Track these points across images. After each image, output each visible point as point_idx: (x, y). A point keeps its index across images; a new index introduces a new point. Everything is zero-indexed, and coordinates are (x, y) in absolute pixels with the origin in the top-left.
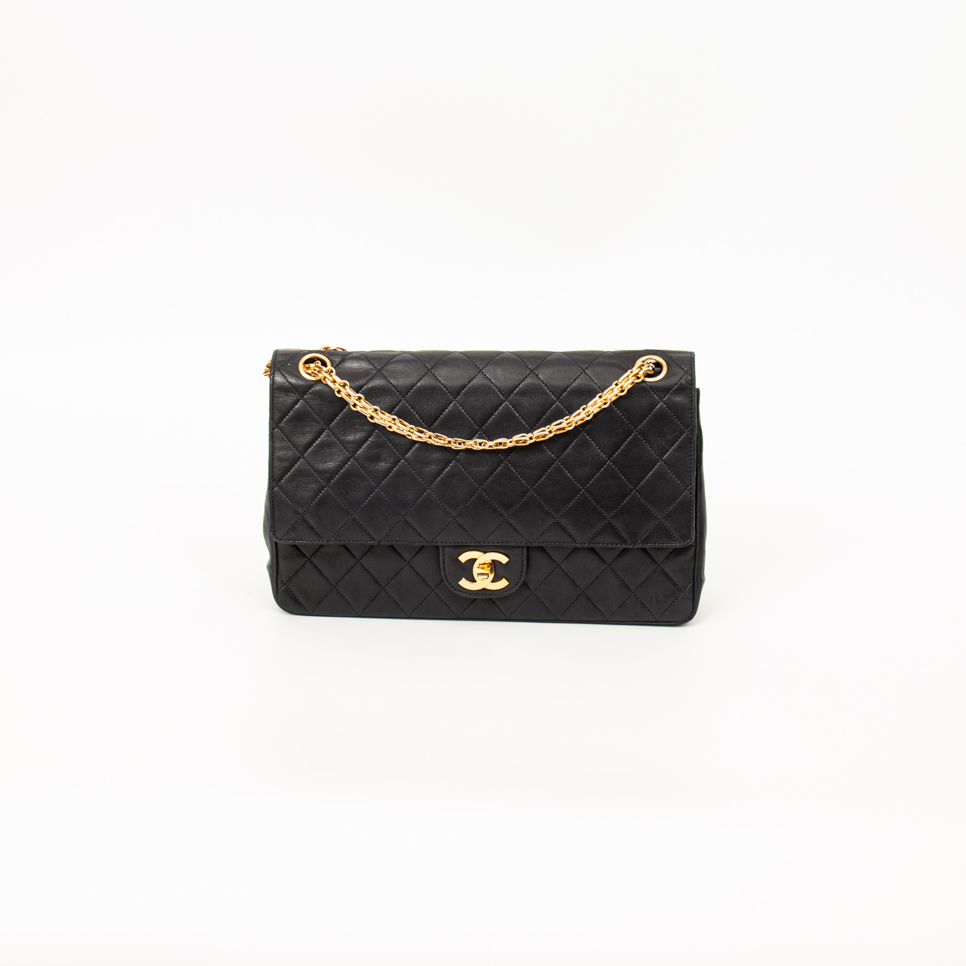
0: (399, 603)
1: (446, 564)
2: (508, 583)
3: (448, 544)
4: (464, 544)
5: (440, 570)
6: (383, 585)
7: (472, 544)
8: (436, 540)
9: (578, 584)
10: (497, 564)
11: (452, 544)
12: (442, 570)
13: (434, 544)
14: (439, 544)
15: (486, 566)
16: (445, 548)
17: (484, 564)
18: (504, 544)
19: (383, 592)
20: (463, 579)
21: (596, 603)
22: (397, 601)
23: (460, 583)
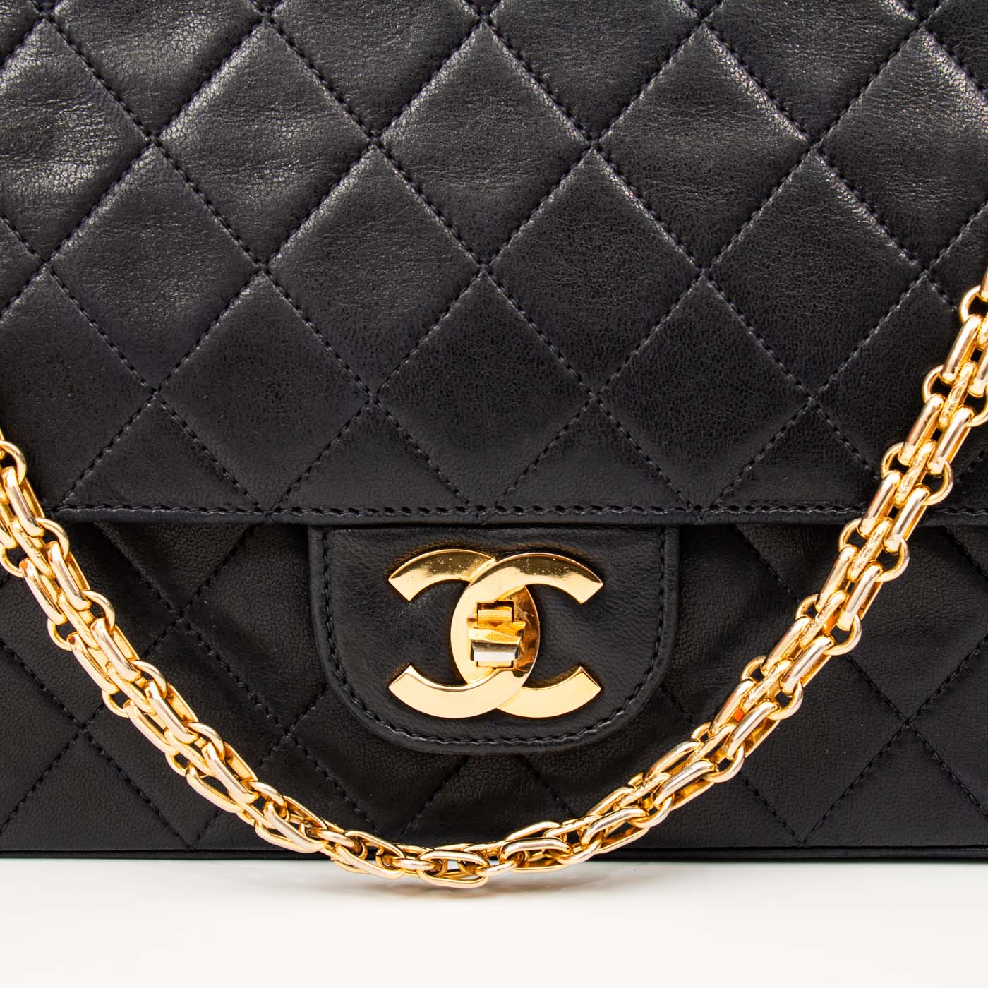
0: (146, 791)
1: (335, 608)
2: (597, 689)
3: (346, 517)
4: (415, 517)
5: (312, 635)
6: (80, 717)
7: (446, 518)
8: (294, 499)
9: (887, 692)
10: (551, 603)
11: (360, 518)
12: (321, 634)
13: (286, 517)
14: (307, 516)
15: (505, 613)
16: (337, 538)
17: (497, 604)
18: (583, 516)
19: (79, 747)
20: (410, 670)
21: (959, 773)
22: (139, 781)
23: (396, 688)
